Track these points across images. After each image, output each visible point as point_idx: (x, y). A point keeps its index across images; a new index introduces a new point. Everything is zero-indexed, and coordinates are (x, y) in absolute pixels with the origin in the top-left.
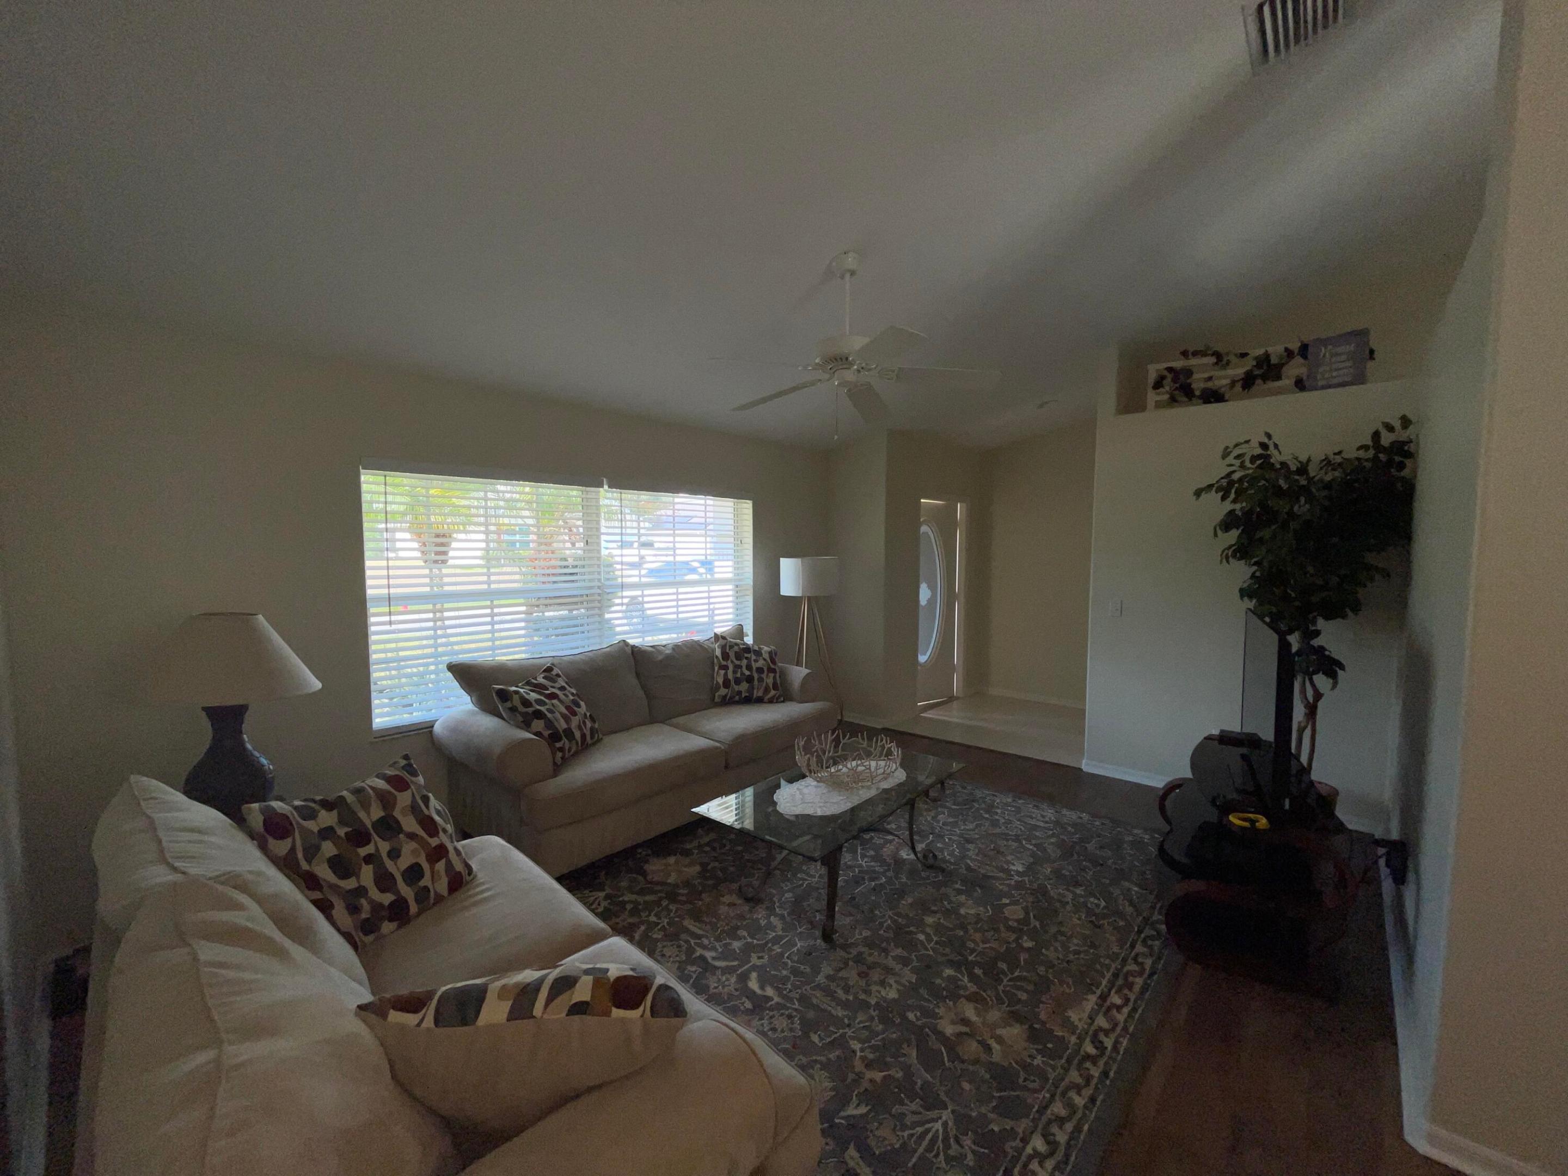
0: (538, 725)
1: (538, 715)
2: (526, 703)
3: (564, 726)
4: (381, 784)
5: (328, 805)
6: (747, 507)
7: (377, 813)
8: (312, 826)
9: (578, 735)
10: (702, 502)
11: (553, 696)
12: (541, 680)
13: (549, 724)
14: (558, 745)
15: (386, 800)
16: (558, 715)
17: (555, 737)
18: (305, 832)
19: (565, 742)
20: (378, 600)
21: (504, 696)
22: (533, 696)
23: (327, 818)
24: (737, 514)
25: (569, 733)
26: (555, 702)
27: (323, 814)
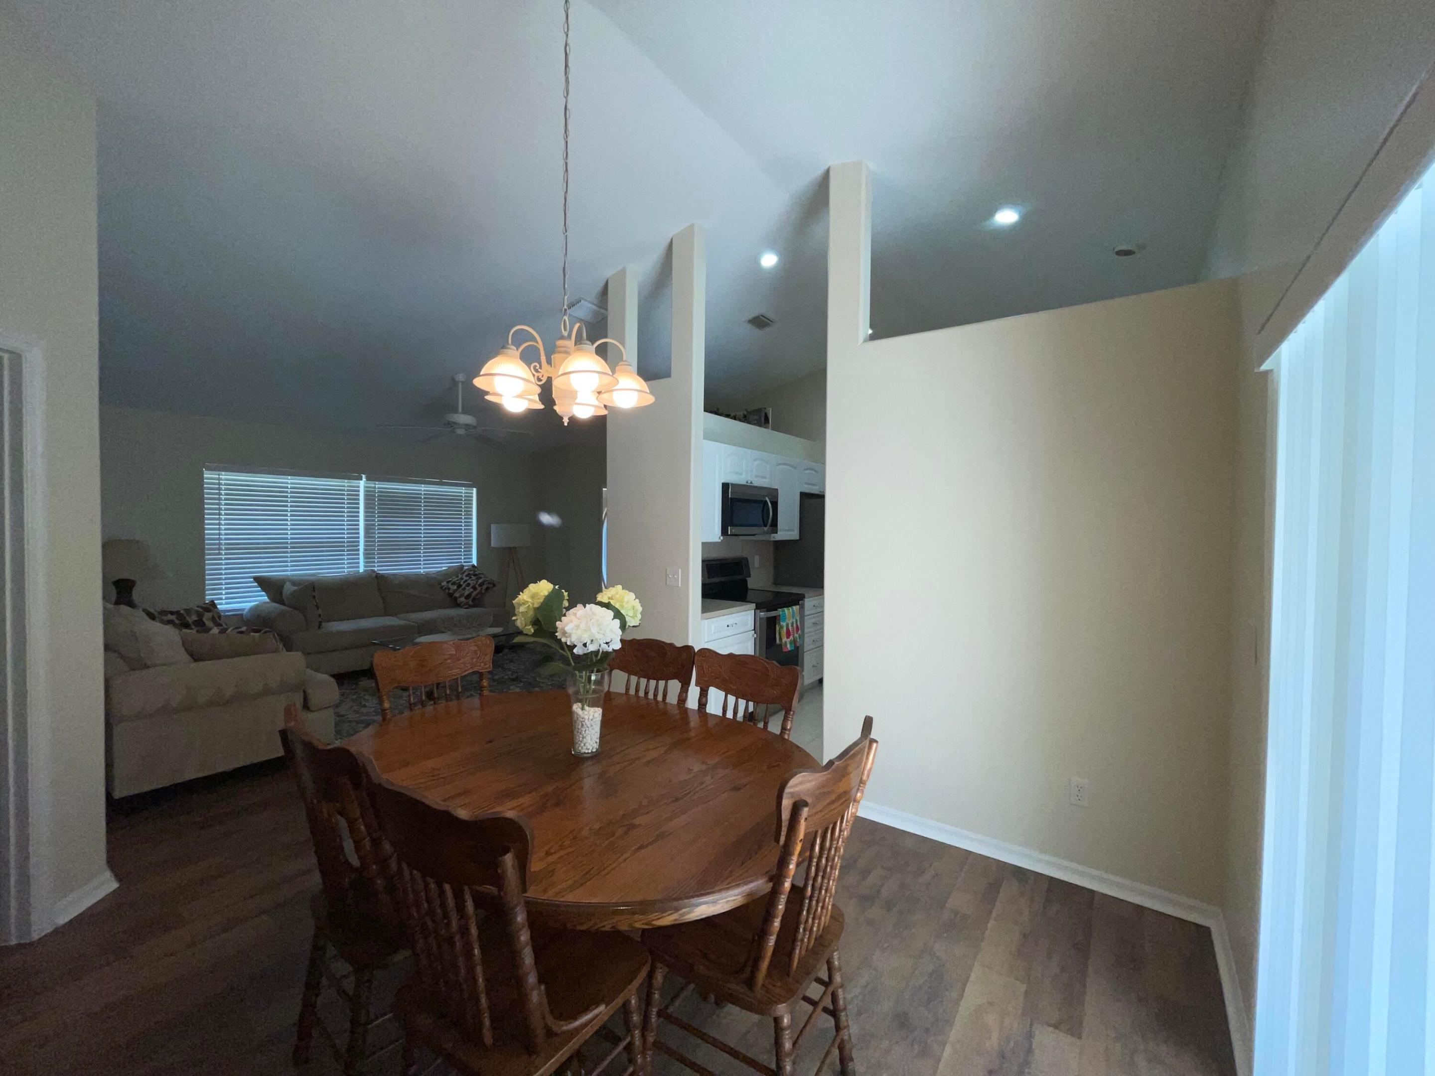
4: (199, 609)
5: (172, 613)
6: (472, 492)
7: (195, 618)
8: (165, 618)
18: (163, 620)
27: (169, 615)
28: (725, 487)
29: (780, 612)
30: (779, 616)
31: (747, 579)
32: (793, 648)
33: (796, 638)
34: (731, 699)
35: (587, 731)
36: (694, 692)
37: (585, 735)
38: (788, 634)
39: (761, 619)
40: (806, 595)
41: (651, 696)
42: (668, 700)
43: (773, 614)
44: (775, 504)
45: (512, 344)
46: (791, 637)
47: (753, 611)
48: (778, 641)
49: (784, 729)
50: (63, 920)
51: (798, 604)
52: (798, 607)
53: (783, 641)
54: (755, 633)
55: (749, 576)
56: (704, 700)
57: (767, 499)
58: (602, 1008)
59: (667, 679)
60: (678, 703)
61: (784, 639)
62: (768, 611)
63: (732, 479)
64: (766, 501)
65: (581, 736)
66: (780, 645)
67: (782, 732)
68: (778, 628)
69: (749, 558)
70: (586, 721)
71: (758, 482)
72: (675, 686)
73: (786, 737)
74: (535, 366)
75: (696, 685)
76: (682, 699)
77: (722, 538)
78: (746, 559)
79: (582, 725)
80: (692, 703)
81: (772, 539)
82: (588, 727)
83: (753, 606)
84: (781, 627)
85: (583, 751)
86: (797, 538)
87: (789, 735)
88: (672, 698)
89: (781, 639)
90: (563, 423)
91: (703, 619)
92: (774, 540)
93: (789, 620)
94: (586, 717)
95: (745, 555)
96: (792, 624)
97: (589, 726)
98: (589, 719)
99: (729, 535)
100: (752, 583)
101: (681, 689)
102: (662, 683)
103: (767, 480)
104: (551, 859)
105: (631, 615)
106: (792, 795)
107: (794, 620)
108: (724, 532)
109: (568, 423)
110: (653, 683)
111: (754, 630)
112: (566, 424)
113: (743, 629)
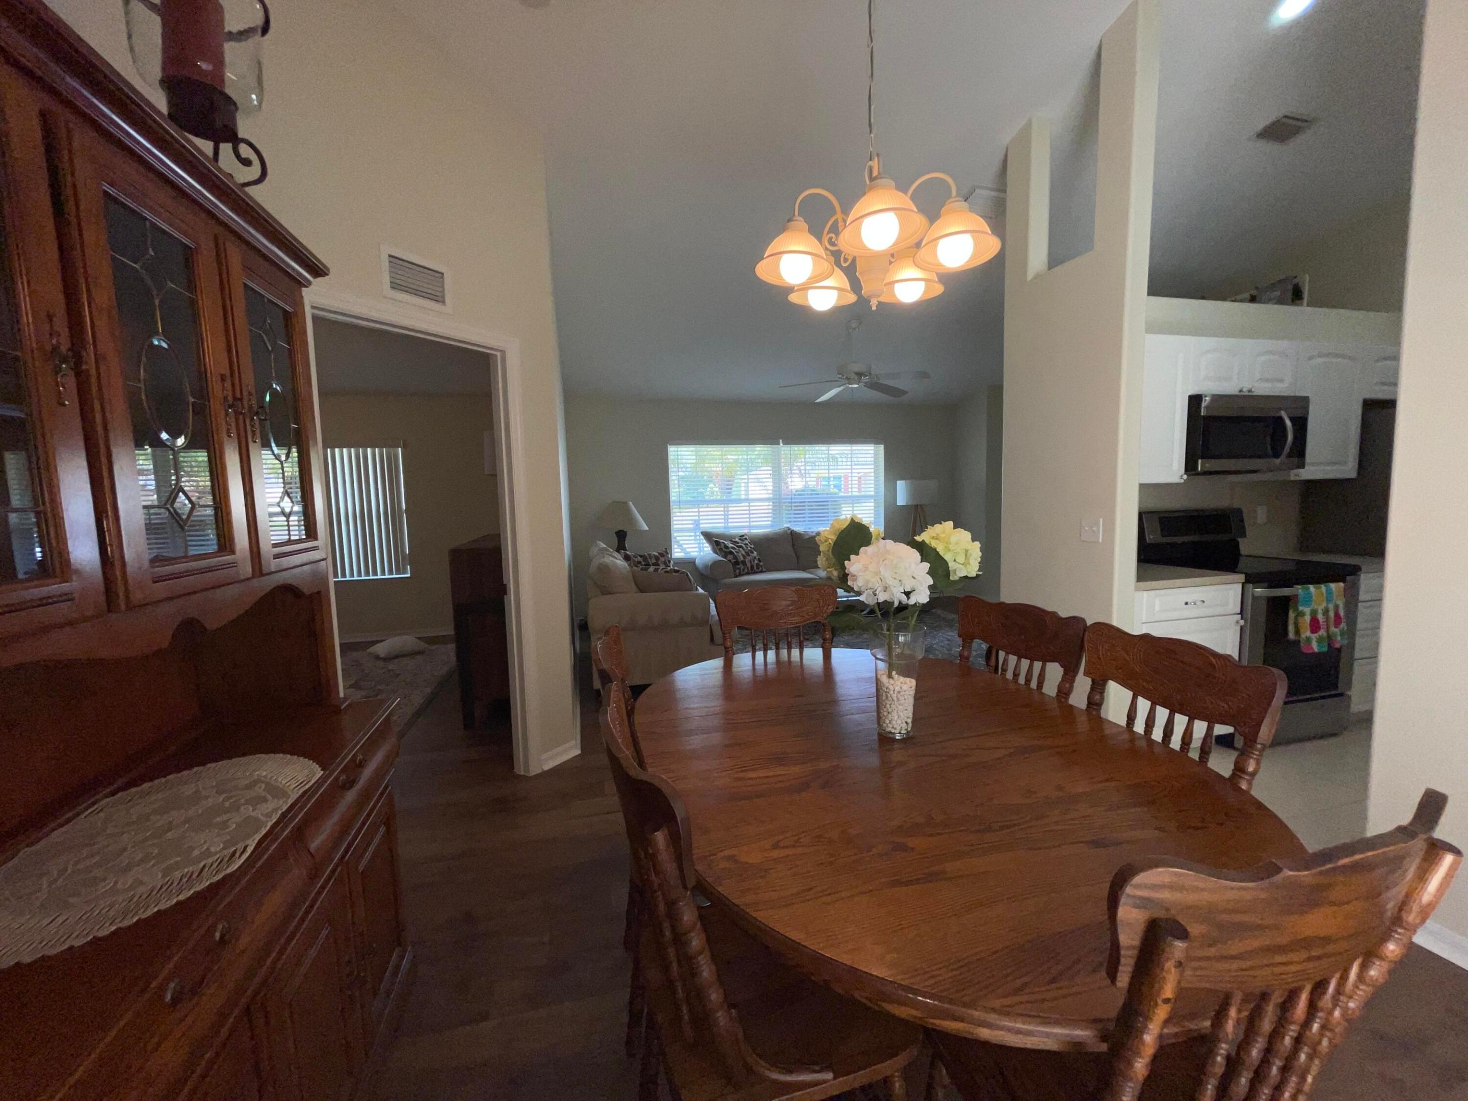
0: (730, 557)
1: (731, 553)
2: (726, 547)
3: (742, 558)
4: (657, 554)
5: (641, 556)
6: (881, 448)
7: (654, 561)
8: (636, 560)
9: (749, 565)
10: (849, 448)
11: (741, 547)
12: (737, 540)
13: (735, 557)
14: (738, 567)
15: (657, 558)
16: (740, 554)
17: (737, 563)
18: (634, 561)
19: (742, 567)
20: (674, 501)
21: (717, 543)
22: (731, 545)
23: (639, 559)
24: (876, 455)
25: (744, 563)
26: (741, 549)
27: (639, 558)
28: (1195, 401)
29: (1299, 590)
30: (1297, 596)
31: (1239, 540)
32: (1325, 649)
33: (1336, 635)
34: (1143, 705)
35: (893, 705)
36: (1082, 684)
37: (890, 710)
38: (1315, 626)
39: (1255, 598)
40: (1364, 568)
41: (1022, 680)
42: (1045, 690)
43: (1285, 592)
44: (1301, 423)
45: (799, 215)
46: (1322, 632)
47: (1240, 585)
48: (1291, 635)
49: (1239, 769)
50: (547, 767)
51: (1344, 581)
52: (1342, 584)
53: (1303, 636)
54: (1242, 618)
55: (1244, 535)
56: (1097, 697)
57: (1283, 414)
58: (829, 1076)
59: (1045, 660)
60: (1057, 695)
61: (1306, 633)
62: (1270, 587)
63: (1209, 387)
64: (1281, 419)
65: (885, 710)
66: (1297, 643)
67: (1234, 775)
68: (1292, 615)
69: (1244, 509)
70: (892, 692)
71: (1263, 389)
72: (1055, 671)
73: (1244, 786)
74: (831, 238)
75: (1086, 674)
76: (1064, 691)
77: (1185, 477)
78: (1239, 511)
79: (887, 697)
80: (1079, 697)
81: (1292, 478)
82: (893, 700)
83: (1242, 578)
84: (1301, 614)
85: (888, 729)
86: (1353, 474)
87: (1250, 783)
88: (1051, 689)
89: (1297, 632)
90: (871, 307)
91: (1137, 589)
92: (1297, 478)
93: (1320, 604)
94: (891, 687)
95: (1236, 505)
96: (1326, 612)
97: (895, 699)
98: (894, 690)
99: (1199, 474)
100: (1246, 547)
101: (1064, 676)
102: (1038, 665)
103: (1286, 385)
104: (775, 854)
105: (962, 562)
106: (1143, 903)
107: (1331, 606)
108: (1190, 466)
109: (877, 306)
110: (1025, 663)
111: (1241, 613)
112: (874, 308)
113: (1220, 610)
